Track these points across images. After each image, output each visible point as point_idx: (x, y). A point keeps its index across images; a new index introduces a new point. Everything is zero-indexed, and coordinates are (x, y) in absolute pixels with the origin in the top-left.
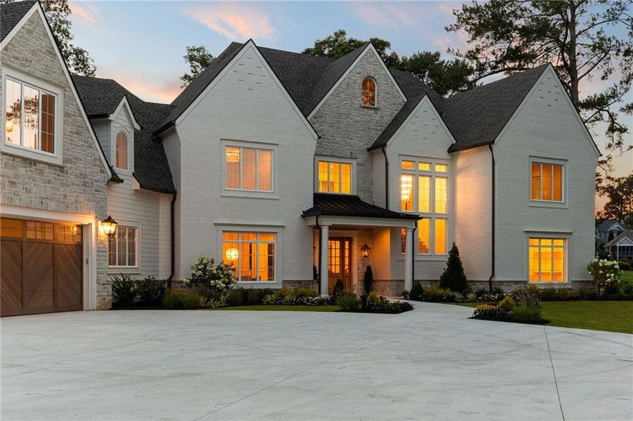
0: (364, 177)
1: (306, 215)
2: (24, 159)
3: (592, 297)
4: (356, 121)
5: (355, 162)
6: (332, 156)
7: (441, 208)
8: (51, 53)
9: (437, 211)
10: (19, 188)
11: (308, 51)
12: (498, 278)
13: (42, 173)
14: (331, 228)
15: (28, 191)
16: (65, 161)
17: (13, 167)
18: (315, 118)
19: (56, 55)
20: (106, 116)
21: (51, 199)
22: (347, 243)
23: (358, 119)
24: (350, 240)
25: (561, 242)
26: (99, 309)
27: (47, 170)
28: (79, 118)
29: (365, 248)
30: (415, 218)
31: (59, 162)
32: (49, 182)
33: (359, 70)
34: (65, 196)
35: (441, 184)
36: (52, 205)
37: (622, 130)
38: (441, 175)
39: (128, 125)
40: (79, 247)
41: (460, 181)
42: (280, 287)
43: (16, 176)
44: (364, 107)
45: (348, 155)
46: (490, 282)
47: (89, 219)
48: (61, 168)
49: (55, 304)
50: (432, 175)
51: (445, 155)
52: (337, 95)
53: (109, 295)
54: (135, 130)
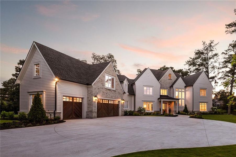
0: (169, 92)
1: (158, 99)
2: (109, 89)
3: (212, 114)
4: (168, 82)
5: (167, 89)
6: (163, 88)
7: (183, 97)
8: (113, 71)
9: (183, 98)
10: (108, 95)
11: (159, 69)
12: (194, 110)
14: (163, 101)
15: (109, 95)
16: (116, 90)
17: (107, 91)
20: (123, 82)
21: (114, 96)
22: (166, 104)
24: (167, 103)
25: (206, 104)
26: (122, 116)
27: (113, 91)
28: (118, 82)
29: (169, 105)
30: (178, 99)
32: (113, 93)
34: (116, 96)
35: (183, 93)
36: (113, 97)
37: (217, 83)
38: (183, 92)
39: (127, 83)
40: (118, 105)
41: (187, 92)
42: (154, 112)
43: (107, 92)
44: (169, 79)
46: (193, 111)
47: (120, 100)
48: (115, 91)
49: (114, 115)
50: (181, 92)
51: (184, 88)
52: (164, 77)
53: (123, 113)
54: (128, 84)
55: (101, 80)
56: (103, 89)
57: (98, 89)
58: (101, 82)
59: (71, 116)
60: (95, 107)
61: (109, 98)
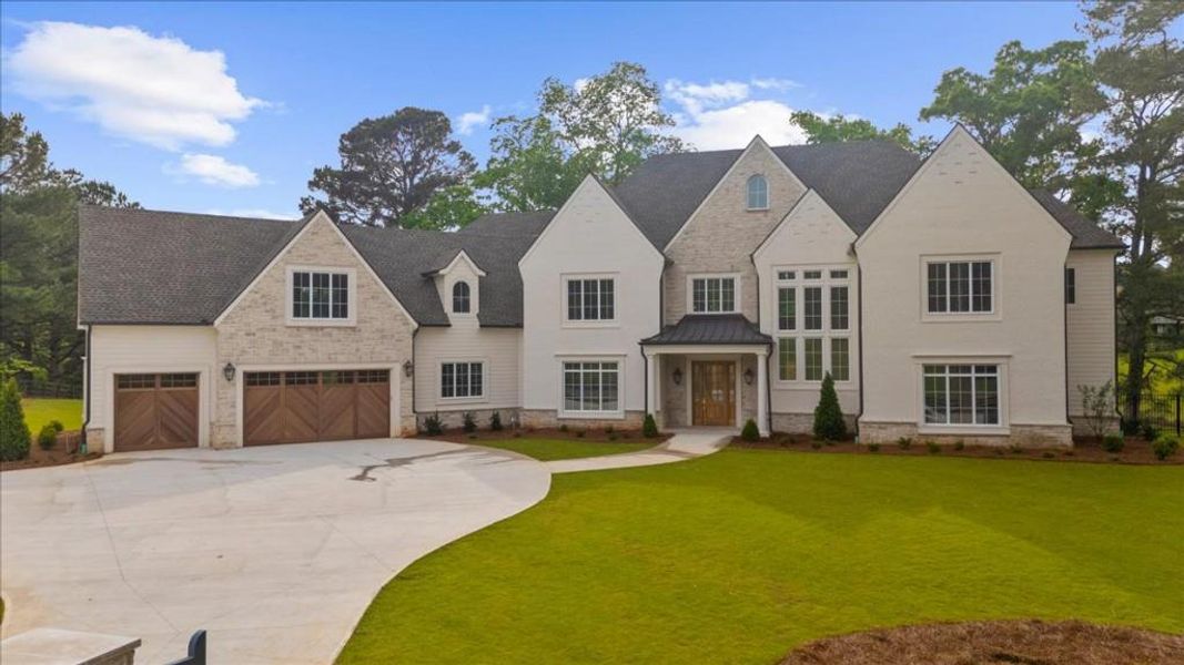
0: (750, 292)
2: (311, 328)
4: (740, 230)
5: (737, 275)
8: (338, 243)
10: (304, 350)
13: (330, 335)
15: (314, 351)
16: (358, 322)
17: (298, 335)
18: (687, 233)
19: (344, 244)
21: (343, 354)
23: (740, 226)
26: (401, 436)
27: (335, 332)
28: (375, 287)
30: (765, 344)
31: (352, 324)
32: (339, 341)
33: (740, 171)
34: (359, 349)
36: (341, 358)
39: (469, 273)
40: (385, 386)
43: (301, 341)
44: (749, 212)
45: (728, 267)
48: (353, 329)
49: (356, 425)
53: (412, 424)
54: (480, 277)
55: (263, 296)
56: (274, 330)
57: (248, 334)
58: (265, 304)
59: (151, 440)
60: (234, 406)
61: (313, 363)
